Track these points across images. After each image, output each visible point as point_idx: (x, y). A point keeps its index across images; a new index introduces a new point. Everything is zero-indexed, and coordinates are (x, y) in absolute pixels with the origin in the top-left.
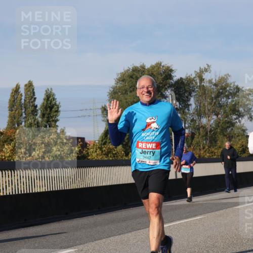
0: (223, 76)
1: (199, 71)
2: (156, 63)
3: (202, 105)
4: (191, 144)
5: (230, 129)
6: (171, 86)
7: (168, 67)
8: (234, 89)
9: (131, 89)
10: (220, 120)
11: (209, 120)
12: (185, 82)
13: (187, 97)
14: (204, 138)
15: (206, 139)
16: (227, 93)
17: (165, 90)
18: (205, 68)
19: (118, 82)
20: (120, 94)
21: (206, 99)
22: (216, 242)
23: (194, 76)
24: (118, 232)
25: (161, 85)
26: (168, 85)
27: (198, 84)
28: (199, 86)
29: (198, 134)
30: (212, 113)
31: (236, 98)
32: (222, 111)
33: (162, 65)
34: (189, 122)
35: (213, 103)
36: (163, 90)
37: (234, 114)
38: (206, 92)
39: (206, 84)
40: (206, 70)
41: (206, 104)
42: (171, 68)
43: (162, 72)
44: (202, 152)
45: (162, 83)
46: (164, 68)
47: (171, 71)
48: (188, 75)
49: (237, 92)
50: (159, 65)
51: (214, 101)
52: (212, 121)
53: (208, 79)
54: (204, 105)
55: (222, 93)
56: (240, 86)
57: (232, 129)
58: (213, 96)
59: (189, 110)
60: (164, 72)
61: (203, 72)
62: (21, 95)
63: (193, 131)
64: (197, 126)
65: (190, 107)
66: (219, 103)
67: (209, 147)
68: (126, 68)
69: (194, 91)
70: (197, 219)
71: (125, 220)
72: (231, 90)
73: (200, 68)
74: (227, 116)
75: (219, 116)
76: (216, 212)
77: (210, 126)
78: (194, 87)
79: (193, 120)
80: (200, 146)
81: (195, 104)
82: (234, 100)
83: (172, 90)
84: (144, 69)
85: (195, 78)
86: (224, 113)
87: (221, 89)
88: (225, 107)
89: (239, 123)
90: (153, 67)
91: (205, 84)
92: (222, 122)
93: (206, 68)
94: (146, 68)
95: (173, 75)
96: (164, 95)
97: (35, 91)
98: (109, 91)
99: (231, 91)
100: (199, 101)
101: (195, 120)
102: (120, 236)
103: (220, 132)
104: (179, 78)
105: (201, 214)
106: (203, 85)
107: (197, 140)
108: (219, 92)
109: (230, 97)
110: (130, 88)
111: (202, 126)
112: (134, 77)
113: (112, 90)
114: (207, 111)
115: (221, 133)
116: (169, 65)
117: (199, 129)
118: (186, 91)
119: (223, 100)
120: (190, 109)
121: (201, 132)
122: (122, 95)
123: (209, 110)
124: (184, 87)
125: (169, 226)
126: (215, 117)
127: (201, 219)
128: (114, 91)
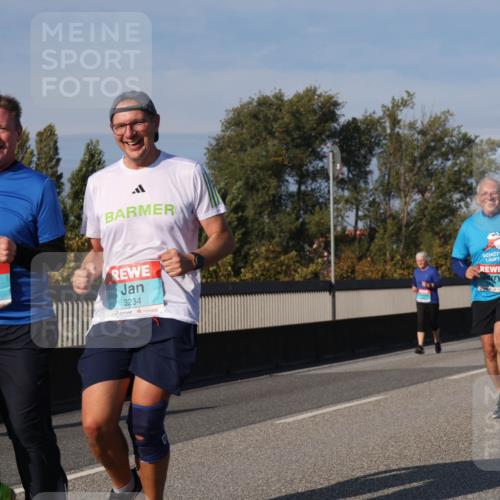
0: (439, 114)
1: (390, 105)
2: (305, 89)
3: (393, 173)
4: (368, 250)
5: (447, 220)
6: (333, 135)
7: (331, 98)
8: (459, 140)
9: (253, 141)
10: (428, 202)
11: (406, 203)
12: (363, 127)
13: (365, 157)
14: (394, 238)
15: (398, 241)
16: (444, 149)
17: (321, 144)
18: (403, 99)
19: (226, 127)
20: (229, 150)
21: (401, 160)
22: (405, 448)
23: (379, 113)
24: (208, 429)
25: (313, 134)
26: (327, 133)
27: (388, 131)
28: (390, 135)
29: (381, 231)
30: (414, 188)
31: (462, 159)
32: (432, 184)
33: (318, 93)
34: (366, 206)
35: (416, 169)
36: (317, 142)
37: (456, 189)
38: (404, 146)
39: (403, 131)
40: (405, 103)
41: (402, 171)
42: (335, 99)
43: (316, 107)
44: (388, 267)
45: (314, 129)
46: (322, 99)
47: (336, 104)
48: (368, 114)
49: (464, 146)
50: (311, 93)
51: (419, 164)
52: (413, 204)
53: (407, 122)
54: (397, 173)
55: (434, 149)
56: (471, 134)
57: (451, 221)
58: (416, 154)
59: (366, 183)
60: (320, 107)
61: (398, 106)
62: (32, 153)
63: (373, 225)
64: (381, 214)
65: (369, 176)
66: (427, 170)
67: (403, 257)
68: (246, 100)
69: (378, 144)
70: (370, 402)
71: (225, 405)
72: (453, 142)
73: (393, 99)
74: (442, 195)
75: (427, 195)
76: (410, 388)
77: (408, 214)
78: (379, 136)
79: (373, 203)
80: (385, 254)
81: (380, 170)
82: (458, 162)
83: (334, 143)
84: (282, 101)
85: (380, 118)
86: (437, 188)
87: (433, 141)
88: (440, 175)
89: (465, 209)
90: (299, 97)
91: (401, 132)
92: (430, 206)
93: (406, 98)
94: (286, 99)
95: (338, 112)
96: (319, 153)
97: (59, 144)
98: (207, 146)
99: (453, 145)
100: (388, 165)
101: (379, 204)
102: (212, 437)
103: (427, 226)
104: (351, 119)
105: (379, 393)
106: (398, 134)
107: (381, 242)
108: (428, 147)
109: (450, 156)
110: (252, 138)
111: (391, 215)
112: (261, 116)
113: (214, 143)
114: (402, 185)
115: (429, 229)
116: (332, 93)
117: (384, 221)
118: (362, 145)
119: (435, 162)
120: (370, 181)
121: (389, 227)
122: (233, 154)
123: (407, 183)
124: (360, 138)
125: (314, 416)
126: (418, 197)
127: (379, 401)
128: (217, 145)
